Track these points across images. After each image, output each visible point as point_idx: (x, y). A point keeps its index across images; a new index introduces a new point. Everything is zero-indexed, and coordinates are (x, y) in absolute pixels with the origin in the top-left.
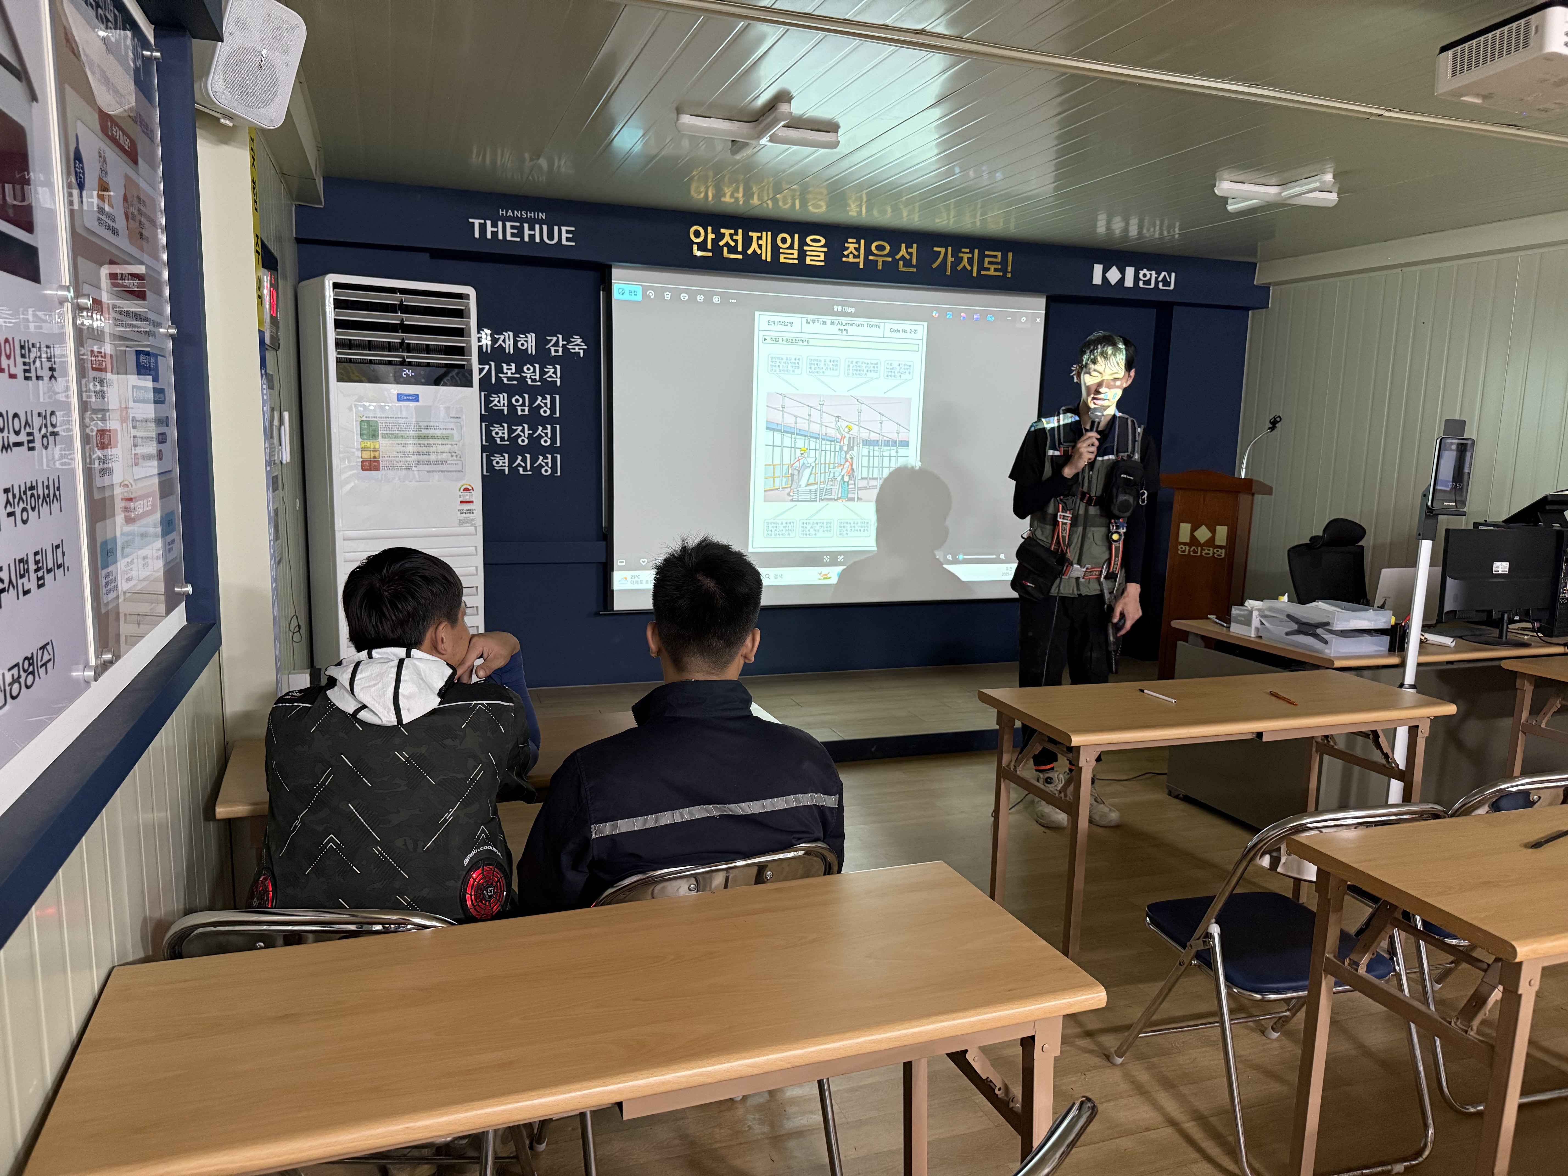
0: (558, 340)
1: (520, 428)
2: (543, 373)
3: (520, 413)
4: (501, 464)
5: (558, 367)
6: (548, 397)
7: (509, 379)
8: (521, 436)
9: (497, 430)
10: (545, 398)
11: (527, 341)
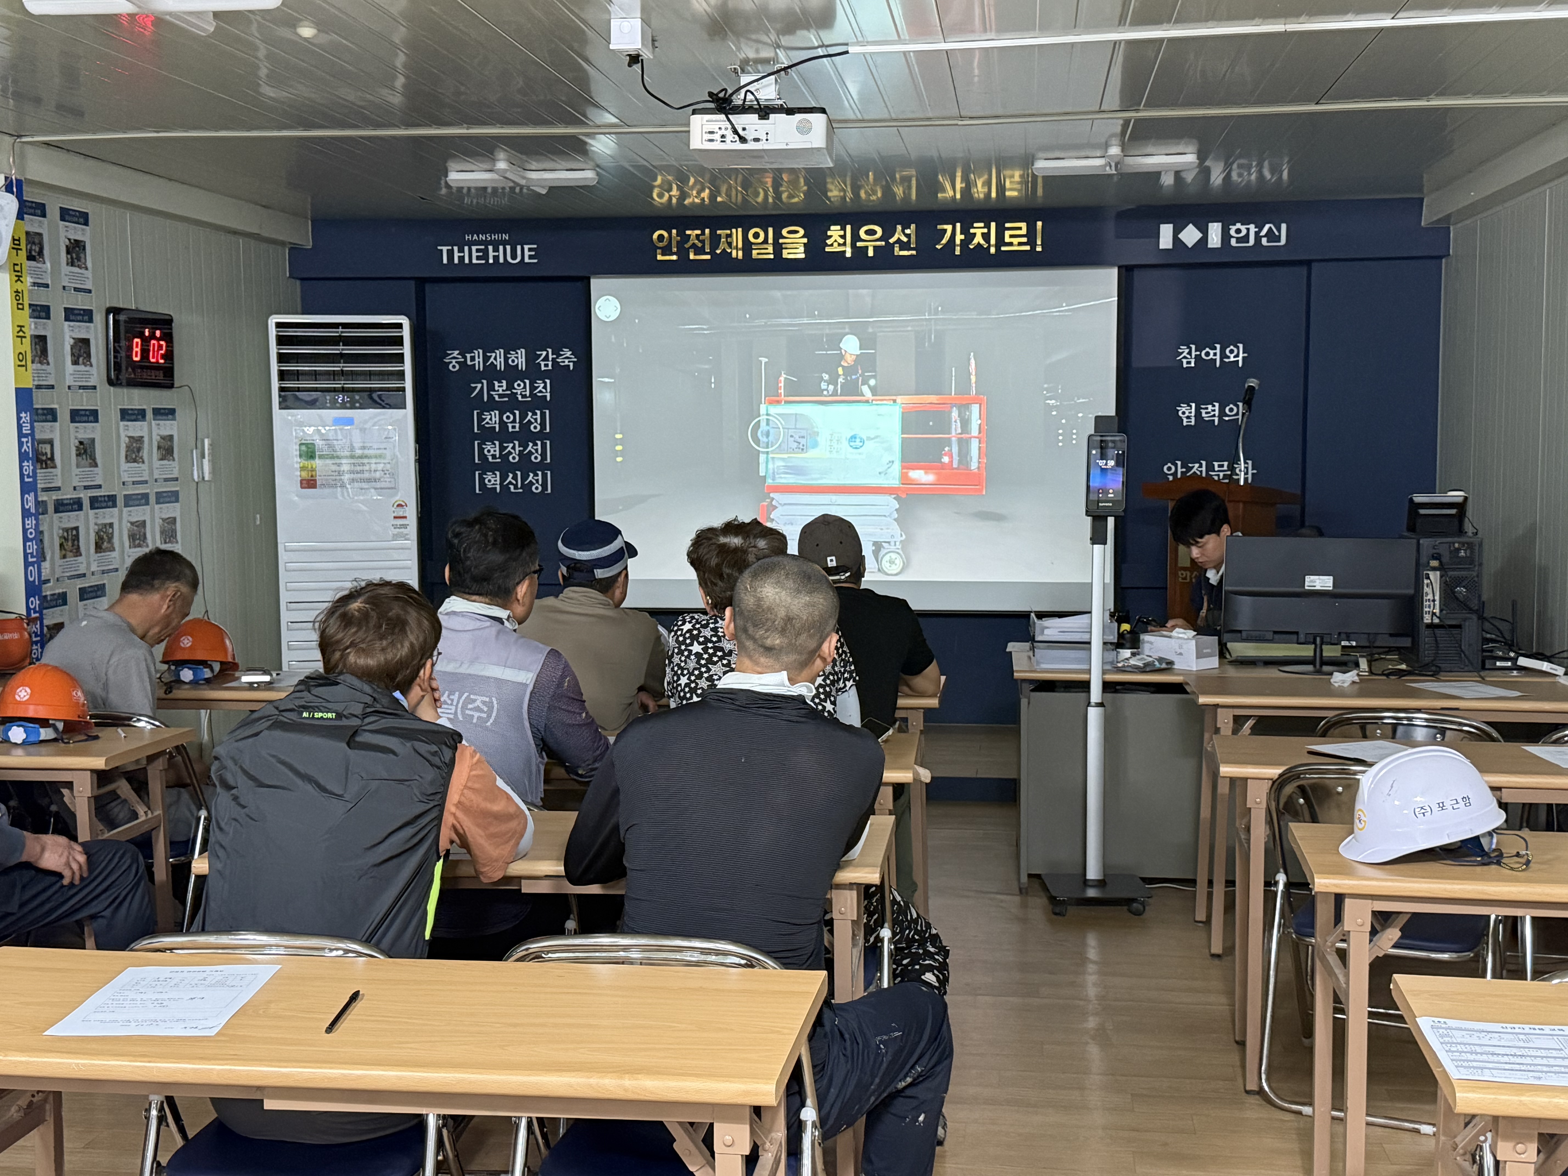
0: (547, 355)
1: (511, 445)
2: (533, 388)
3: (510, 430)
4: (493, 482)
5: (548, 381)
6: (538, 412)
7: (500, 396)
8: (511, 453)
9: (489, 448)
10: (535, 414)
11: (517, 358)
